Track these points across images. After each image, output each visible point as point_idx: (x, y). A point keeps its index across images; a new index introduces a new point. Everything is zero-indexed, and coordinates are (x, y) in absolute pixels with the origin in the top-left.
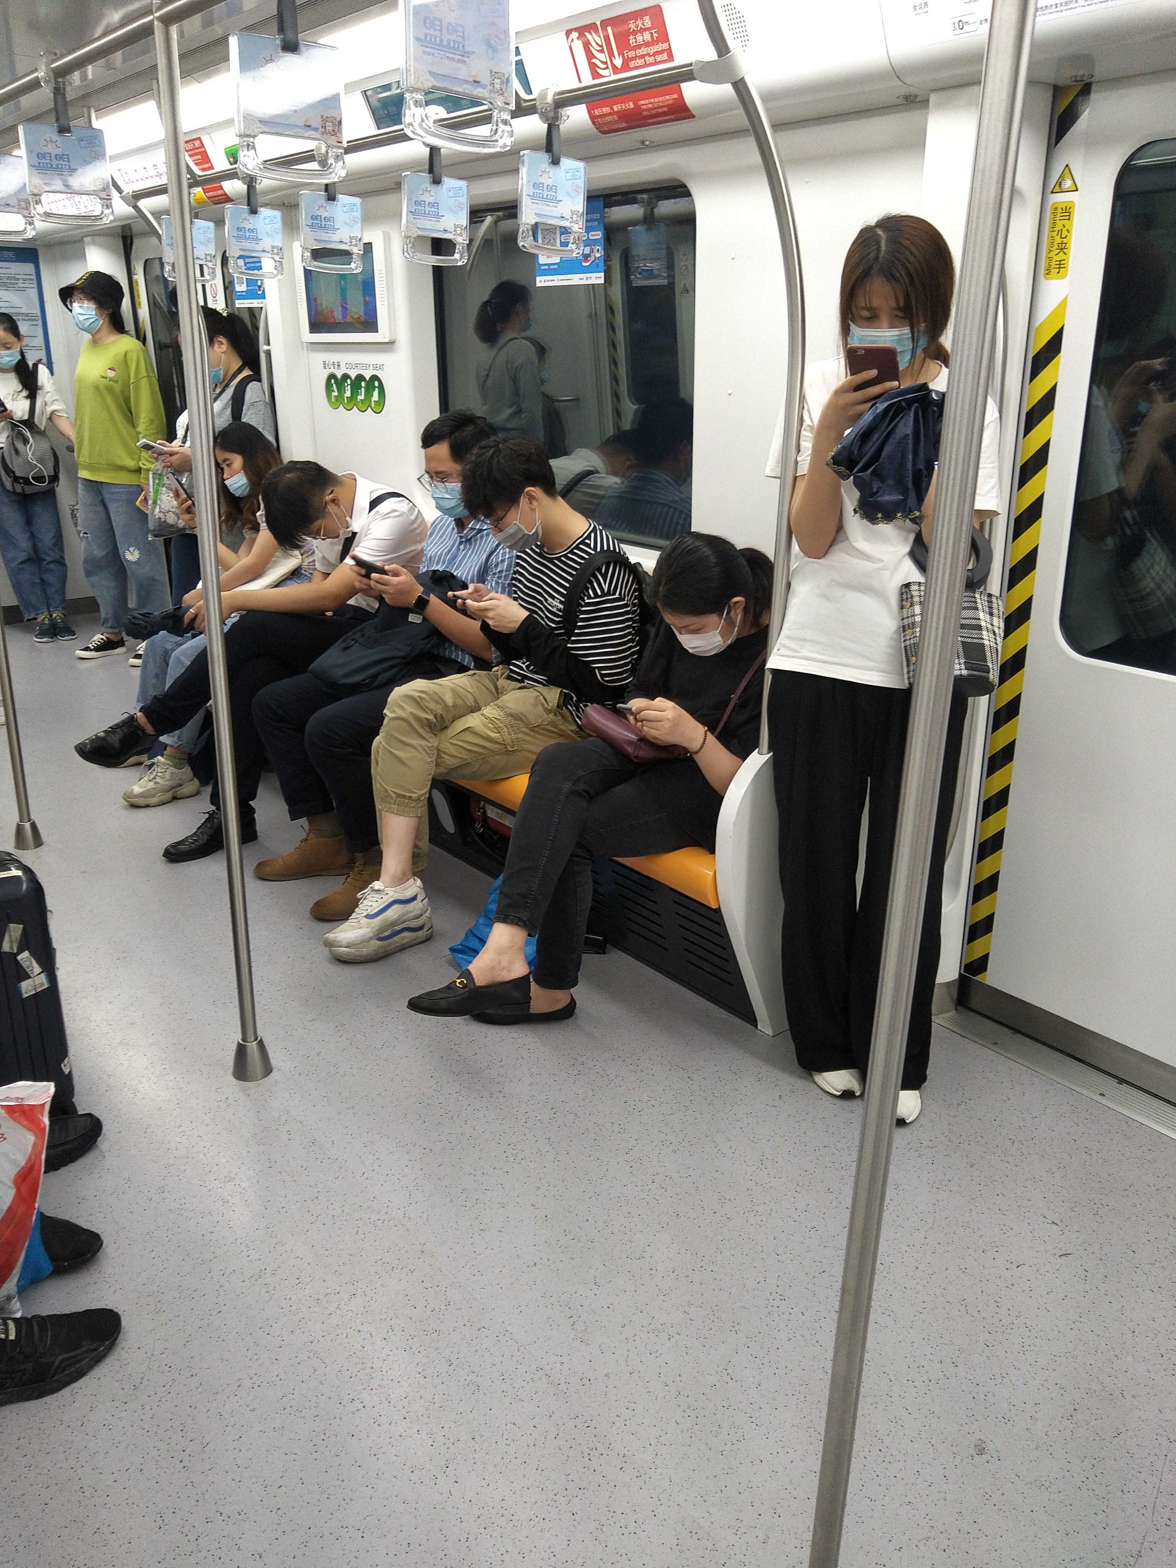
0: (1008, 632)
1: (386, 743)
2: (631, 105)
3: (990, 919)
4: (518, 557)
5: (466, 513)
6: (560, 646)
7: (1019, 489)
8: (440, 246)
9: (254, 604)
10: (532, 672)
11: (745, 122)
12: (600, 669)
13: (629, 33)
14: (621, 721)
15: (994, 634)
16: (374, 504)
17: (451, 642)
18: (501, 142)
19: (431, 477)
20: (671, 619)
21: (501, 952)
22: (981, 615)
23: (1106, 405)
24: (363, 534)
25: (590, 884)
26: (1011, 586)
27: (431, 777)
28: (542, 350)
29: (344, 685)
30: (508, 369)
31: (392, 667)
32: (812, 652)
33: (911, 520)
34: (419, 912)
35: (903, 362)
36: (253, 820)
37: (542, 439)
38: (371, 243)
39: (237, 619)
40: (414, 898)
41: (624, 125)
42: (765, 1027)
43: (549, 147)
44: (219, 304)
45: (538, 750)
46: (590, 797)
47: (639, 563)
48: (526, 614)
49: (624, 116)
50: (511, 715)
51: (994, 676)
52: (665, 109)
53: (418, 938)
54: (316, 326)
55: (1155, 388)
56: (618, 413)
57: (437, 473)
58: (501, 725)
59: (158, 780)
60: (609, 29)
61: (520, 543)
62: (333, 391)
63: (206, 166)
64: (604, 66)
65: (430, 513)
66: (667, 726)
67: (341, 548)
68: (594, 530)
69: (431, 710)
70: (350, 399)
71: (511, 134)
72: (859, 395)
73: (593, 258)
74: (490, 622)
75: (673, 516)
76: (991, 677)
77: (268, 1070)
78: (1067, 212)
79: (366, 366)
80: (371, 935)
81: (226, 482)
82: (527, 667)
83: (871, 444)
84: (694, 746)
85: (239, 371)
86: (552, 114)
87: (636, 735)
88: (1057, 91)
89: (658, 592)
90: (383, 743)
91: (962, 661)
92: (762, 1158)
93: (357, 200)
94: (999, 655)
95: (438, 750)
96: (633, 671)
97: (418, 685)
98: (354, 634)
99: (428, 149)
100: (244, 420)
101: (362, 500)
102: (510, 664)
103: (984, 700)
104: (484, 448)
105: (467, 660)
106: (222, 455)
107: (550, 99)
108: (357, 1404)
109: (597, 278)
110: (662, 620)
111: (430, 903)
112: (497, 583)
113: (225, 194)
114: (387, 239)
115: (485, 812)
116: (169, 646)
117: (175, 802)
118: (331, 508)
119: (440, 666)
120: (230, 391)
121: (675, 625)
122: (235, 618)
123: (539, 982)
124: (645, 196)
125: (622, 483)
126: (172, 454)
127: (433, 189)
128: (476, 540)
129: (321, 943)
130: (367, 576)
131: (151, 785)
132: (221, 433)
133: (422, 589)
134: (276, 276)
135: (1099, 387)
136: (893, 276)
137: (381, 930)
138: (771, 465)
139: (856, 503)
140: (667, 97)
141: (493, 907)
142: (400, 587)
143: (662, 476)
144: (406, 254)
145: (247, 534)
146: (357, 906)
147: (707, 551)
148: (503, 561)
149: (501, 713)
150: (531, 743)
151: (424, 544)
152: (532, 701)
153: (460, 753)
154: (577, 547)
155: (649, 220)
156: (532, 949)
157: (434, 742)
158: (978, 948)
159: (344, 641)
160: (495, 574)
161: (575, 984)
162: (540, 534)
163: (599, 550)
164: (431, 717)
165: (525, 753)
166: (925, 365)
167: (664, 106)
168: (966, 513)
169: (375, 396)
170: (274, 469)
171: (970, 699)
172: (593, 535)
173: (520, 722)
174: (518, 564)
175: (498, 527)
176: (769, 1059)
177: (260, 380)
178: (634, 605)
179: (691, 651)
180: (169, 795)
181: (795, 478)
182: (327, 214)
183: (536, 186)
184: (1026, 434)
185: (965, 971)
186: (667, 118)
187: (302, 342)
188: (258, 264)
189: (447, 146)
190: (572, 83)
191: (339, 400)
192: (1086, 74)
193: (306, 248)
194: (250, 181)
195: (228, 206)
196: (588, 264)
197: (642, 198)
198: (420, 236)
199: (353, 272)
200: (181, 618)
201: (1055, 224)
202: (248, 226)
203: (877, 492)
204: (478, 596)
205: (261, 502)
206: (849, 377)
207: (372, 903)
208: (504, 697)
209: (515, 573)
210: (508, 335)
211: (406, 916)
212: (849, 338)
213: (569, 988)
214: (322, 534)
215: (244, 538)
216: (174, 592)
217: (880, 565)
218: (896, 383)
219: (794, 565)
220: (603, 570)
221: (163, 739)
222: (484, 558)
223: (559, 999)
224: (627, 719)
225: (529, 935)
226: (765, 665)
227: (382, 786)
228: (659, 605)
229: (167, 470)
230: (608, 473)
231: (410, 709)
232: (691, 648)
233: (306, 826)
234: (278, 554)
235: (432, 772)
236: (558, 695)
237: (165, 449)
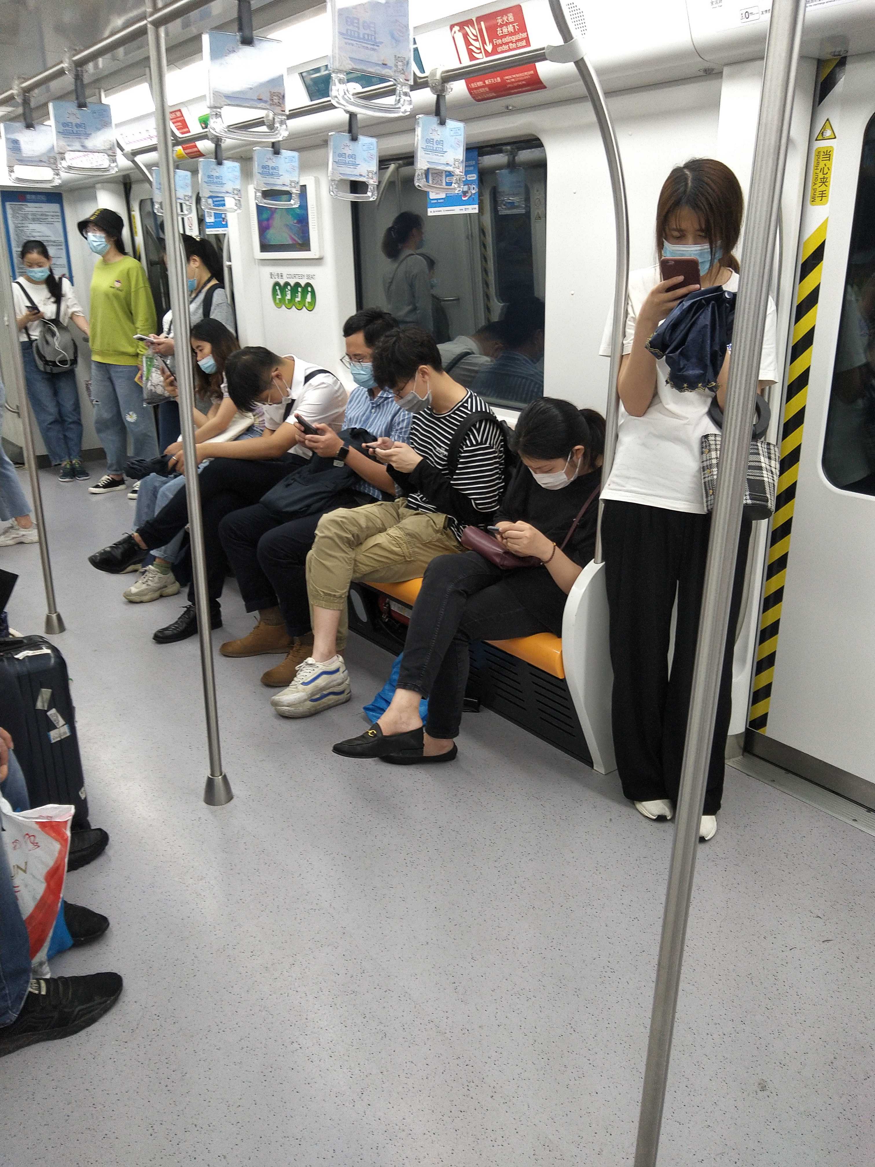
0: (782, 471)
1: (317, 555)
2: (499, 80)
3: (769, 687)
4: (414, 417)
5: (376, 385)
6: (444, 482)
7: (791, 363)
8: (356, 187)
9: (220, 454)
10: (424, 502)
11: (583, 91)
12: (475, 499)
13: (496, 26)
14: (491, 539)
15: (772, 473)
16: (307, 378)
17: (365, 481)
18: (402, 110)
19: (350, 358)
20: (529, 462)
21: (401, 711)
22: (762, 459)
23: (857, 300)
24: (300, 401)
25: (468, 660)
26: (784, 437)
27: (349, 580)
28: (431, 263)
29: (287, 512)
30: (406, 277)
31: (322, 499)
32: (634, 486)
33: (709, 388)
34: (341, 681)
35: (703, 270)
36: (219, 613)
37: (433, 329)
38: (305, 185)
39: (208, 463)
40: (337, 670)
41: (493, 94)
42: (599, 767)
43: (437, 112)
44: (194, 232)
45: (429, 560)
46: (468, 595)
48: (420, 459)
49: (493, 88)
50: (408, 534)
51: (771, 504)
52: (524, 82)
53: (340, 700)
54: (265, 247)
56: (488, 309)
57: (355, 355)
58: (402, 542)
59: (150, 583)
60: (482, 23)
61: (416, 407)
62: (278, 295)
63: (185, 130)
64: (479, 51)
65: (350, 385)
66: (525, 542)
68: (471, 397)
69: (350, 531)
70: (290, 301)
71: (411, 103)
72: (670, 294)
73: (470, 194)
74: (394, 465)
75: (529, 386)
76: (769, 505)
77: (230, 797)
78: (828, 155)
79: (302, 276)
80: (305, 697)
81: (199, 363)
82: (421, 498)
83: (679, 332)
84: (546, 557)
85: (209, 281)
86: (439, 88)
87: (502, 549)
88: (820, 63)
89: (519, 442)
90: (315, 555)
91: (748, 493)
92: (596, 865)
93: (295, 154)
94: (776, 489)
95: (355, 560)
96: (499, 502)
97: (340, 512)
98: (294, 475)
99: (348, 116)
100: (212, 316)
101: (299, 375)
102: (408, 496)
103: (764, 523)
104: (388, 336)
105: (376, 494)
106: (196, 343)
107: (438, 76)
108: (295, 1045)
109: (473, 209)
110: (521, 462)
111: (350, 674)
112: (399, 437)
113: (199, 151)
114: (317, 182)
115: (389, 607)
116: (157, 484)
117: (164, 600)
118: (276, 382)
119: (357, 499)
120: (202, 296)
121: (531, 467)
122: (206, 463)
123: (429, 733)
124: (509, 148)
125: (492, 361)
126: (159, 344)
127: (352, 144)
128: (384, 405)
129: (269, 702)
131: (144, 587)
132: (195, 326)
133: (343, 443)
134: (236, 210)
135: (852, 286)
136: (697, 206)
137: (313, 694)
138: (604, 347)
139: (667, 376)
140: (526, 73)
141: (396, 677)
142: (327, 440)
143: (521, 356)
144: (332, 193)
145: (214, 401)
146: (295, 676)
147: (555, 411)
148: (403, 421)
149: (402, 533)
150: (424, 555)
151: (344, 408)
152: (424, 524)
153: (372, 563)
154: (458, 409)
155: (512, 165)
156: (424, 709)
157: (352, 554)
158: (760, 709)
159: (287, 479)
160: (397, 430)
161: (456, 734)
162: (431, 400)
163: (474, 411)
164: (350, 536)
165: (420, 562)
166: (720, 272)
167: (523, 80)
168: (752, 382)
169: (309, 298)
170: (234, 353)
171: (754, 522)
172: (470, 400)
173: (415, 540)
174: (414, 423)
175: (400, 395)
176: (602, 792)
177: (224, 288)
178: (501, 452)
179: (543, 486)
180: (157, 594)
181: (622, 357)
182: (273, 165)
183: (428, 141)
184: (796, 322)
185: (750, 726)
186: (527, 88)
187: (255, 259)
188: (222, 202)
189: (363, 113)
190: (454, 64)
191: (282, 301)
192: (843, 50)
193: (258, 190)
194: (217, 141)
195: (201, 159)
196: (466, 198)
197: (507, 149)
198: (342, 180)
199: (294, 207)
200: (166, 464)
201: (818, 163)
202: (215, 174)
203: (684, 368)
204: (385, 446)
205: (225, 377)
206: (663, 282)
207: (306, 674)
208: (404, 521)
209: (412, 429)
210: (407, 252)
211: (332, 684)
212: (663, 252)
213: (452, 738)
214: (269, 400)
215: (212, 404)
216: (161, 444)
217: (685, 421)
218: (698, 286)
219: (621, 421)
220: (477, 426)
221: (153, 552)
222: (390, 418)
223: (443, 746)
224: (495, 537)
225: (423, 698)
226: (599, 496)
227: (314, 587)
228: (519, 452)
229: (156, 355)
230: (480, 354)
231: (334, 530)
232: (544, 484)
233: (258, 617)
234: (236, 416)
235: (351, 577)
236: (444, 520)
237: (155, 340)
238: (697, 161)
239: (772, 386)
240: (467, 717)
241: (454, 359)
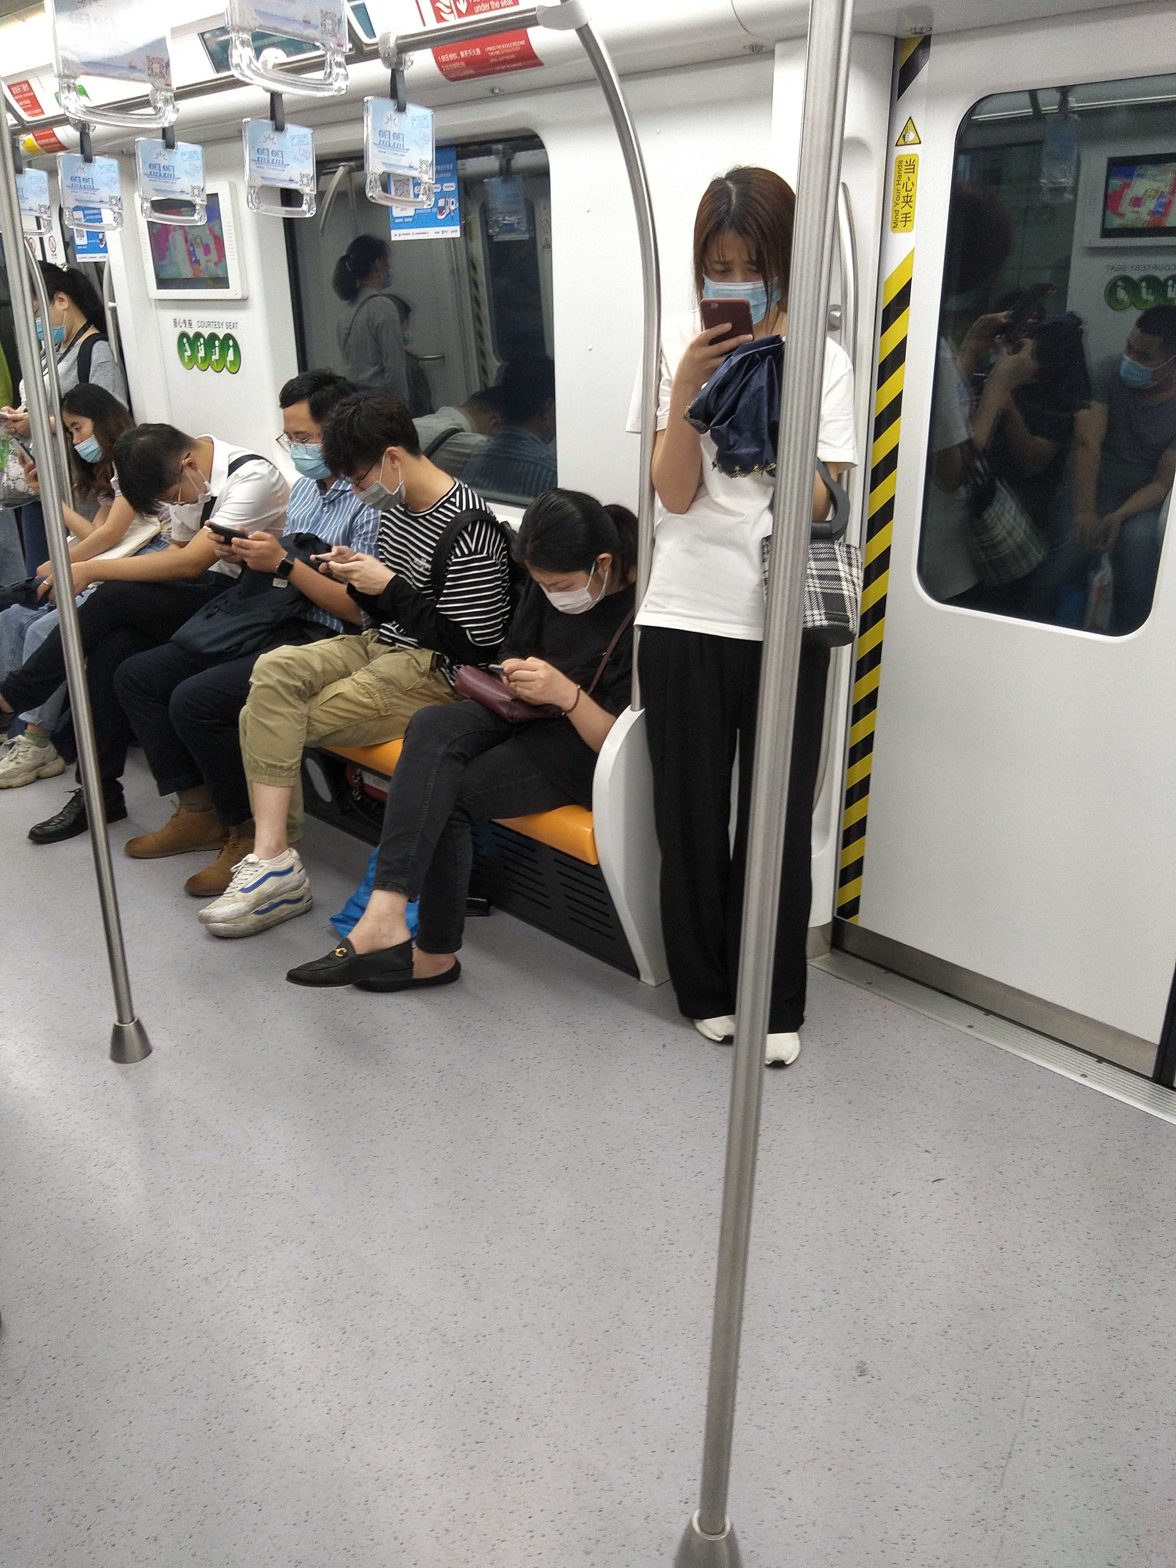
0: (867, 583)
1: (254, 712)
2: (478, 51)
3: (859, 863)
4: (383, 517)
5: (329, 473)
6: (428, 607)
7: (875, 440)
8: (289, 197)
9: (111, 574)
10: (402, 634)
11: (591, 71)
12: (471, 629)
14: (497, 683)
15: (854, 584)
16: (233, 467)
17: (318, 608)
18: (336, 86)
19: (290, 438)
20: (540, 577)
21: (380, 919)
22: (840, 566)
23: (955, 359)
24: (224, 498)
25: (470, 847)
26: (870, 536)
27: (302, 745)
28: (405, 310)
29: (209, 655)
30: (369, 327)
31: (257, 634)
32: (679, 607)
33: (768, 472)
34: (296, 884)
35: (757, 316)
36: (121, 797)
37: (407, 398)
38: (216, 195)
39: (95, 589)
40: (290, 870)
41: (472, 72)
42: (648, 978)
43: (394, 94)
44: (58, 259)
45: (411, 713)
46: (465, 759)
47: (506, 522)
48: (394, 574)
49: (470, 62)
50: (382, 679)
51: (854, 625)
52: (513, 56)
53: (297, 910)
54: (163, 283)
55: (999, 341)
56: (484, 370)
57: (297, 433)
58: (373, 690)
59: (20, 760)
61: (384, 503)
62: (186, 351)
63: (36, 111)
64: (449, 11)
65: (292, 476)
66: (539, 686)
67: (201, 513)
68: (460, 488)
69: (299, 677)
70: (205, 359)
71: (346, 77)
72: (715, 348)
73: (447, 211)
74: (356, 584)
75: (540, 475)
76: (851, 626)
77: (147, 1050)
78: (911, 165)
79: (219, 325)
80: (247, 909)
81: (76, 447)
82: (398, 629)
83: (726, 396)
84: (567, 704)
85: (84, 329)
86: (395, 60)
87: (511, 695)
88: (898, 43)
89: (525, 549)
90: (252, 713)
91: (823, 611)
92: (647, 1107)
93: (198, 148)
94: (859, 606)
95: (309, 718)
96: (504, 631)
97: (285, 651)
98: (217, 601)
99: (269, 95)
100: (92, 380)
101: (221, 464)
102: (380, 627)
103: (847, 649)
104: (345, 405)
105: (335, 624)
106: (70, 419)
107: (392, 43)
108: (250, 1379)
109: (453, 232)
110: (531, 580)
111: (308, 874)
112: (363, 544)
113: (59, 142)
114: (233, 189)
115: (361, 780)
116: (24, 621)
117: (39, 782)
118: (188, 473)
119: (307, 632)
120: (75, 351)
121: (544, 583)
122: (92, 588)
123: (421, 947)
124: (500, 147)
125: (489, 441)
126: (15, 421)
127: (276, 136)
128: (339, 502)
129: (197, 918)
130: (228, 542)
131: (12, 765)
132: (67, 395)
133: (286, 553)
134: (115, 228)
135: (946, 339)
136: (745, 229)
137: (257, 904)
138: (632, 421)
139: (714, 457)
140: (514, 44)
141: (372, 875)
142: (261, 551)
143: (528, 433)
144: (251, 204)
145: (103, 502)
146: (231, 881)
147: (571, 507)
148: (368, 522)
149: (373, 678)
150: (405, 707)
151: (287, 507)
152: (404, 664)
153: (333, 720)
154: (442, 506)
155: (506, 172)
156: (414, 915)
157: (303, 709)
158: (850, 891)
159: (207, 609)
160: (360, 536)
161: (458, 946)
162: (404, 494)
163: (464, 508)
164: (299, 684)
165: (399, 717)
166: (780, 317)
167: (511, 53)
168: (809, 461)
169: (231, 356)
170: (125, 432)
171: (833, 649)
172: (458, 493)
173: (392, 687)
174: (383, 525)
175: (359, 486)
176: (653, 1010)
177: (106, 339)
178: (503, 564)
179: (560, 609)
180: (32, 776)
181: (656, 433)
182: (166, 163)
183: (382, 133)
184: (880, 385)
185: (838, 914)
186: (516, 65)
187: (150, 300)
188: (99, 216)
189: (290, 92)
190: (413, 27)
191: (193, 359)
192: (926, 27)
193: (146, 199)
194: (83, 128)
195: (61, 153)
196: (443, 216)
197: (496, 149)
198: (262, 187)
199: (199, 224)
200: (34, 591)
201: (900, 177)
202: (82, 175)
203: (735, 444)
204: (341, 557)
205: (114, 467)
206: (704, 331)
207: (246, 877)
208: (374, 662)
209: (380, 534)
210: (368, 292)
211: (284, 888)
212: (704, 292)
213: (453, 951)
214: (179, 499)
215: (100, 506)
216: (27, 561)
217: (741, 519)
218: (750, 336)
219: (658, 521)
220: (470, 529)
221: (23, 717)
222: (349, 519)
223: (443, 963)
224: (501, 680)
225: (410, 901)
226: (633, 622)
227: (251, 756)
228: (526, 562)
229: (10, 437)
230: (473, 431)
231: (277, 675)
232: (562, 606)
233: (177, 802)
234: (136, 521)
235: (303, 740)
236: (430, 658)
237: (8, 415)
238: (742, 169)
239: (852, 470)
240: (473, 924)
241: (437, 438)
